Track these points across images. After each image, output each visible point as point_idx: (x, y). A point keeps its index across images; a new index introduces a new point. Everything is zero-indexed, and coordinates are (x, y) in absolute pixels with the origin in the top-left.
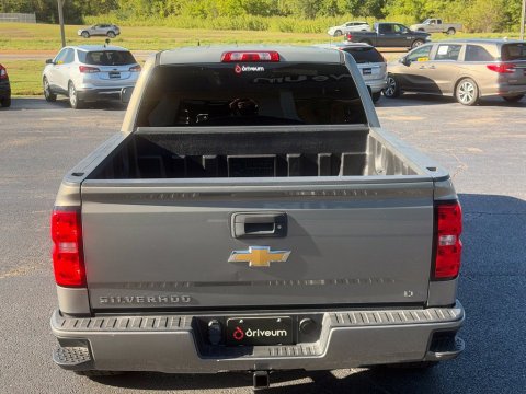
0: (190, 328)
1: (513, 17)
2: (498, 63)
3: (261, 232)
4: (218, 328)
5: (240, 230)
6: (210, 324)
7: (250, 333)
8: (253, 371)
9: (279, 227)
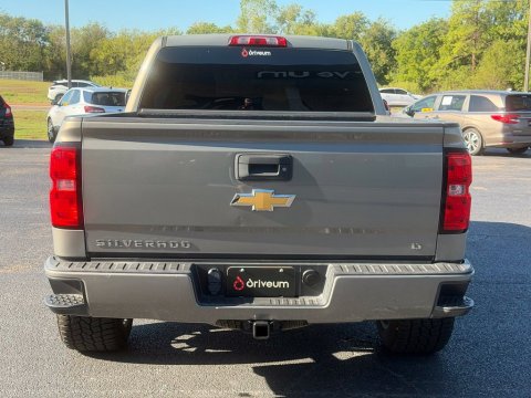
0: (189, 272)
1: (516, 86)
2: (502, 113)
3: (265, 174)
4: (217, 276)
5: (243, 171)
6: (210, 272)
7: (251, 284)
8: (253, 321)
9: (284, 169)
